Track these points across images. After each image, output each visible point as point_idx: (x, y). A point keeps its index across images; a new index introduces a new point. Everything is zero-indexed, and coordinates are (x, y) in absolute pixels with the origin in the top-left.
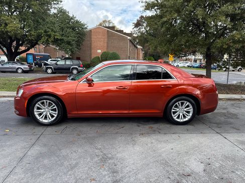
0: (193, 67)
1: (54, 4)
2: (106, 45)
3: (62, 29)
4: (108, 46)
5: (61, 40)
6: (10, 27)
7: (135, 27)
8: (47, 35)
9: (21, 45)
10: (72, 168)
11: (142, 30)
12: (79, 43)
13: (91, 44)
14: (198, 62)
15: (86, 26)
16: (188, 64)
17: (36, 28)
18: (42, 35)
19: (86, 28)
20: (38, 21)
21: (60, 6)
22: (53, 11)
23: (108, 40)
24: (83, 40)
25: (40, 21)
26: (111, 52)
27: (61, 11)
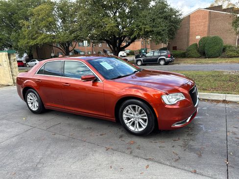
2: (206, 29)
4: (209, 31)
15: (180, 13)
19: (181, 15)
23: (210, 23)
24: (177, 28)
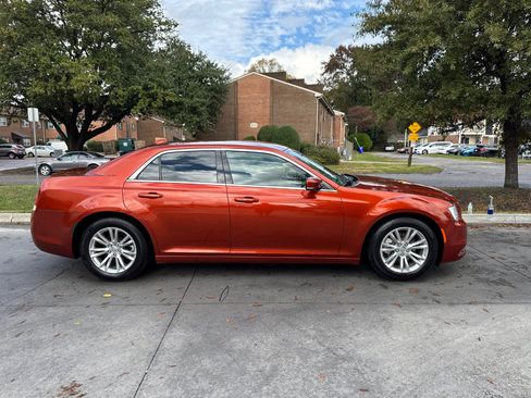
0: (462, 154)
1: (162, 30)
2: (268, 111)
3: (179, 82)
4: (272, 115)
5: (177, 104)
6: (77, 81)
7: (326, 71)
8: (150, 96)
9: (95, 118)
10: (268, 379)
11: (341, 77)
12: (213, 110)
13: (236, 110)
14: (472, 142)
15: (227, 74)
16: (449, 148)
17: (126, 82)
18: (140, 96)
19: (227, 78)
20: (130, 68)
21: (172, 35)
22: (158, 46)
23: (273, 102)
24: (222, 103)
25: (135, 66)
26: (280, 127)
27: (174, 46)
